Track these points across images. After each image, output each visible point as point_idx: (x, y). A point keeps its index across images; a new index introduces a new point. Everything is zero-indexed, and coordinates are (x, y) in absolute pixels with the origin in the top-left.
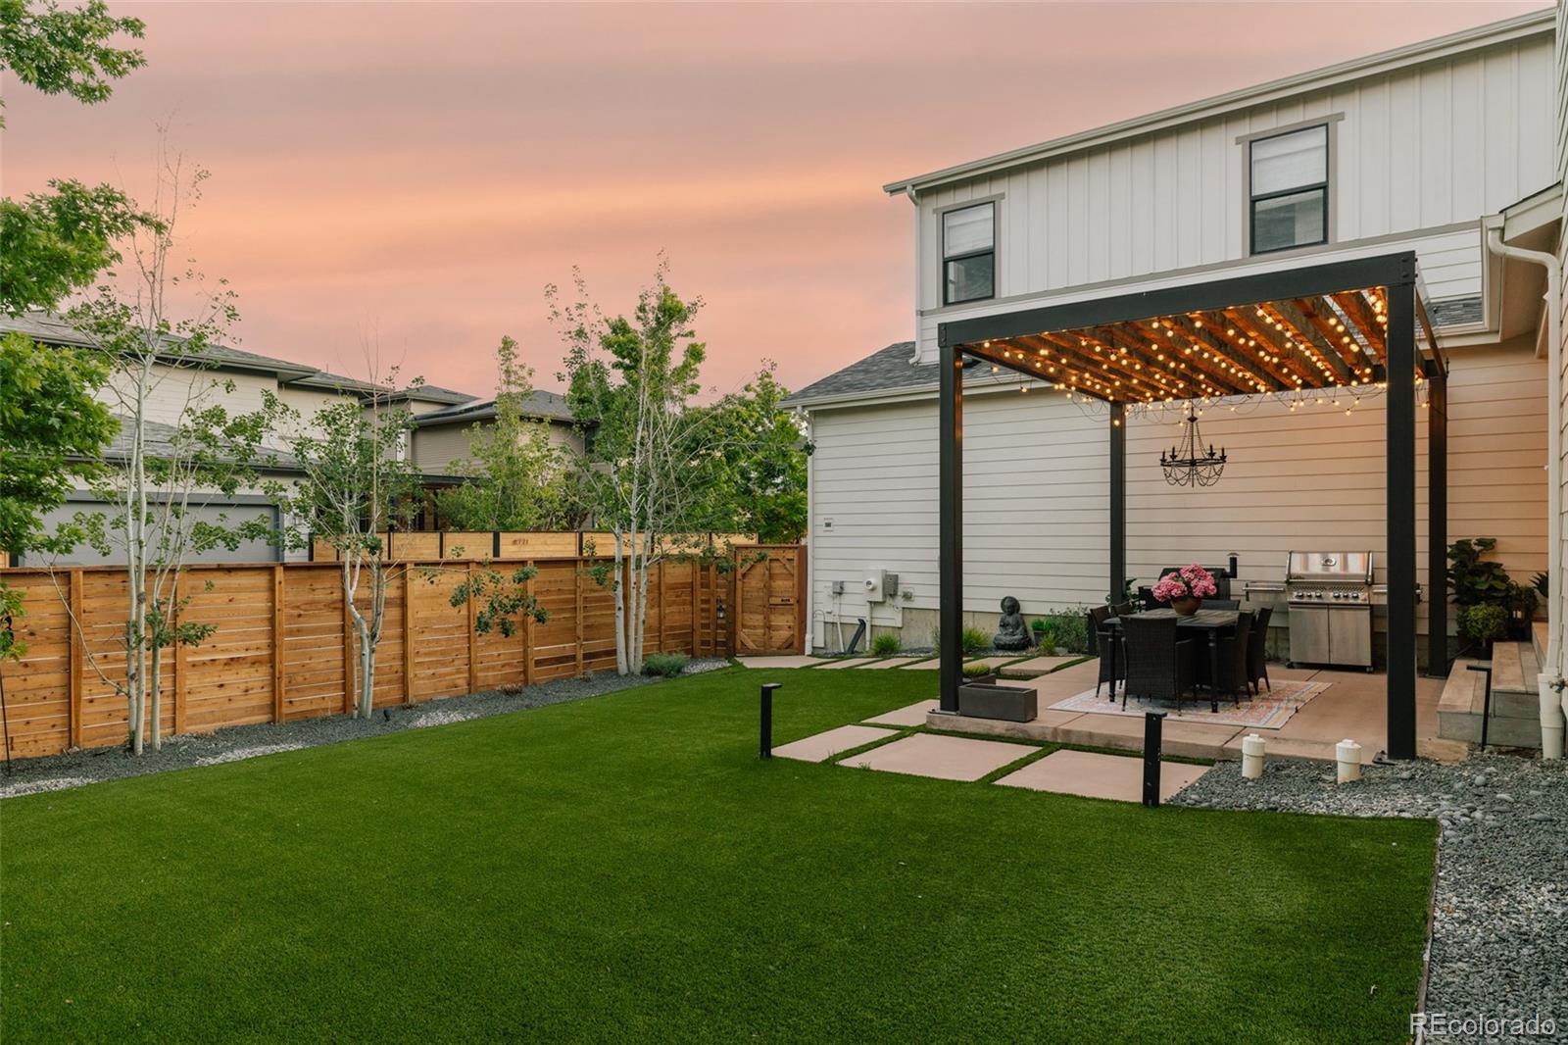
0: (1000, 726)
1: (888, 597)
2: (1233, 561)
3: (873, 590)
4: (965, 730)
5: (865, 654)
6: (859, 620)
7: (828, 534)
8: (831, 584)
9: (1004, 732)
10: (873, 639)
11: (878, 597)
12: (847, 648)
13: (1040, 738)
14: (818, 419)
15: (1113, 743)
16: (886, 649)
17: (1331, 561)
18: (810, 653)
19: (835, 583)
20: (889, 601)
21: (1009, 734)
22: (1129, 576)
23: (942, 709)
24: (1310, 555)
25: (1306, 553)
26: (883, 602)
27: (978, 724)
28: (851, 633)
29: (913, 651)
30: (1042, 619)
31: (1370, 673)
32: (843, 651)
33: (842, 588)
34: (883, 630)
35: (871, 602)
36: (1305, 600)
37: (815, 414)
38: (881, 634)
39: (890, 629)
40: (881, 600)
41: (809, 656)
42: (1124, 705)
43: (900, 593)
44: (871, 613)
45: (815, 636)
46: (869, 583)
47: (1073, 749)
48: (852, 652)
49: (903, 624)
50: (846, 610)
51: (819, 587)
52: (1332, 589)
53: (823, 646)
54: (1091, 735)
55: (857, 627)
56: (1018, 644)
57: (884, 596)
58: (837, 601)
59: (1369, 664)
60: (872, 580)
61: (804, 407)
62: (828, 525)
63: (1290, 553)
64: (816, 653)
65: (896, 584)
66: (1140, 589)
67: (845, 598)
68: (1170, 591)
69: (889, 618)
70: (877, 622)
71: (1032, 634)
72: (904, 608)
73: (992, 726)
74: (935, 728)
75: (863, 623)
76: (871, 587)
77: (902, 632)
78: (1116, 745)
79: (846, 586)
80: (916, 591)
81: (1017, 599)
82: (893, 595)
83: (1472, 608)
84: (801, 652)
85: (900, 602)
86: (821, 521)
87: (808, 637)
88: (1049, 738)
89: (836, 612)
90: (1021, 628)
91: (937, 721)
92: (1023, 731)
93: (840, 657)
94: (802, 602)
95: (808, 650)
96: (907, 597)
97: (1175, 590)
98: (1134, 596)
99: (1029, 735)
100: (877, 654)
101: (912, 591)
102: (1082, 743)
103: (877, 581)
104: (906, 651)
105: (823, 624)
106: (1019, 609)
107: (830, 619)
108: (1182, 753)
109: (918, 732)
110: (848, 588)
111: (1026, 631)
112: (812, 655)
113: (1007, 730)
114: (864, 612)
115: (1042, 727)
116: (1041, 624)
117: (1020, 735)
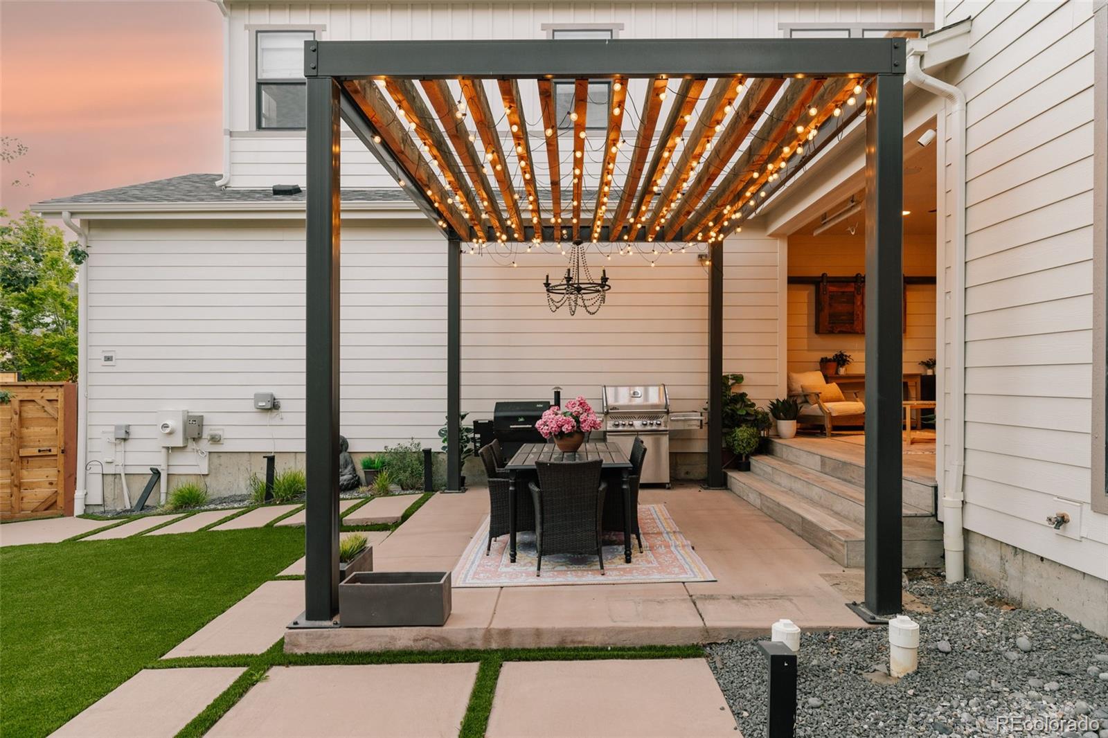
0: (404, 637)
1: (190, 441)
2: (557, 394)
3: (170, 433)
4: (348, 649)
5: (159, 510)
6: (151, 469)
7: (110, 369)
8: (112, 429)
9: (411, 643)
10: (171, 491)
11: (178, 441)
12: (135, 503)
13: (465, 647)
14: (93, 232)
15: (569, 639)
16: (188, 502)
17: (638, 394)
18: (81, 513)
19: (118, 427)
20: (192, 445)
21: (419, 646)
22: (463, 410)
23: (308, 618)
24: (619, 388)
25: (616, 386)
26: (184, 447)
27: (370, 637)
28: (139, 487)
29: (222, 500)
30: (373, 456)
31: (669, 488)
32: (128, 507)
33: (127, 433)
34: (183, 478)
35: (168, 448)
36: (620, 428)
37: (91, 225)
38: (181, 485)
39: (194, 477)
40: (181, 445)
41: (79, 517)
42: (539, 569)
43: (206, 434)
44: (168, 460)
45: (88, 491)
46: (165, 426)
47: (520, 659)
48: (142, 508)
49: (209, 471)
50: (132, 459)
51: (95, 432)
52: (640, 418)
53: (100, 502)
54: (538, 633)
55: (149, 478)
56: (348, 484)
57: (186, 439)
58: (121, 447)
59: (669, 482)
60: (169, 422)
61: (72, 214)
62: (108, 359)
63: (605, 386)
64: (90, 511)
65: (201, 426)
66: (476, 423)
67: (130, 445)
68: (560, 427)
69: (192, 465)
70: (174, 471)
71: (361, 474)
72: (210, 452)
73: (393, 638)
74: (299, 651)
75: (157, 473)
76: (168, 430)
77: (208, 480)
78: (573, 642)
79: (132, 430)
80: (226, 433)
81: (346, 437)
82: (197, 439)
83: (738, 430)
84: (68, 511)
85: (205, 446)
86: (98, 354)
87: (79, 494)
88: (480, 645)
89: (119, 460)
90: (349, 467)
91: (303, 640)
92: (442, 639)
93: (125, 516)
94: (69, 452)
95: (78, 509)
96: (215, 440)
97: (566, 426)
98: (468, 430)
99: (449, 644)
100: (176, 509)
101: (220, 433)
102: (527, 646)
103: (176, 423)
104: (212, 502)
105: (101, 475)
106: (347, 448)
107: (109, 470)
108: (658, 642)
109: (272, 665)
110: (135, 432)
111: (354, 469)
112: (85, 516)
113: (415, 640)
114: (159, 461)
115: (469, 630)
116: (373, 462)
117: (437, 646)
